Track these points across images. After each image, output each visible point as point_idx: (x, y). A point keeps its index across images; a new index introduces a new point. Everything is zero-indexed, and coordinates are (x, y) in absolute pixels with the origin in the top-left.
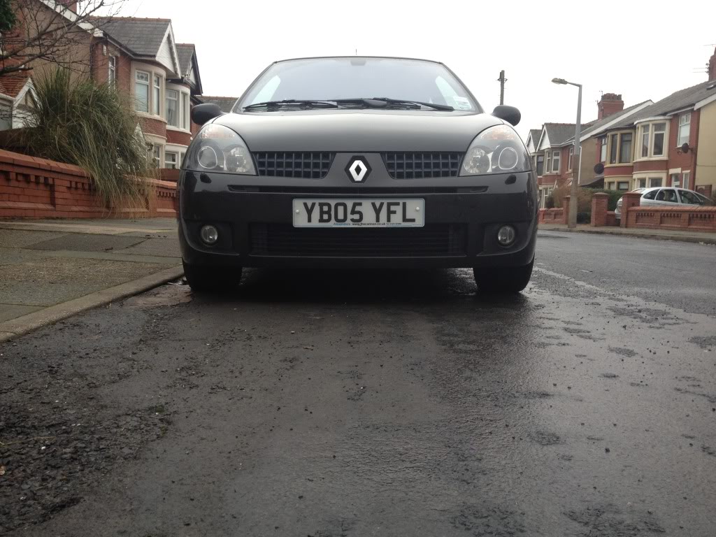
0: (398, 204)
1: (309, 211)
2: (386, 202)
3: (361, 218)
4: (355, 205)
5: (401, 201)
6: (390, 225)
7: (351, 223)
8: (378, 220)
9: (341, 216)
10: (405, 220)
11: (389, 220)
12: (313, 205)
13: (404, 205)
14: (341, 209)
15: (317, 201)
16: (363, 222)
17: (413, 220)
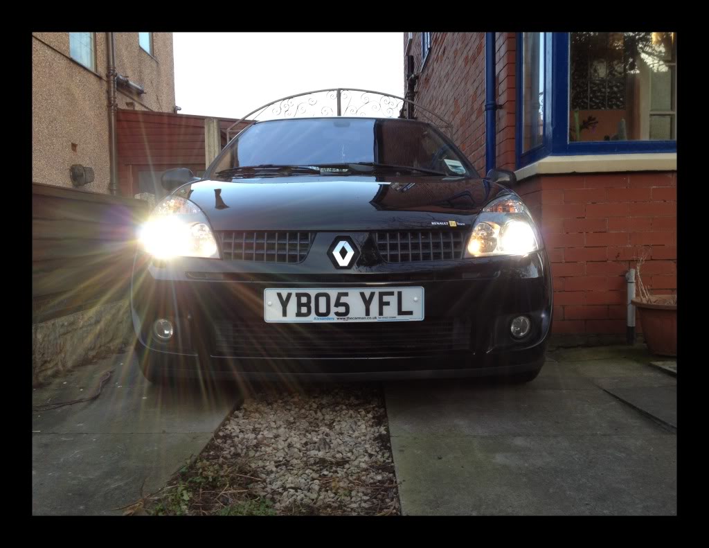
0: (392, 294)
1: (284, 304)
2: (377, 291)
3: (347, 311)
5: (396, 290)
7: (336, 317)
8: (368, 313)
9: (323, 309)
10: (400, 312)
11: (381, 313)
12: (289, 295)
13: (400, 294)
14: (322, 301)
15: (294, 291)
16: (349, 316)
17: (410, 313)
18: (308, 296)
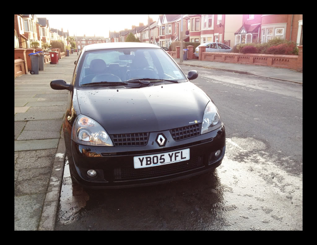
0: (179, 152)
2: (174, 152)
3: (164, 161)
4: (161, 156)
5: (180, 151)
6: (176, 162)
7: (160, 163)
8: (171, 160)
9: (155, 161)
10: (182, 158)
11: (175, 160)
12: (143, 158)
13: (182, 152)
14: (155, 159)
15: (145, 157)
16: (165, 162)
17: (185, 158)
18: (150, 158)
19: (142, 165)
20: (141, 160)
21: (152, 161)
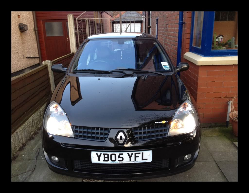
1: (99, 157)
2: (134, 153)
4: (120, 154)
5: (141, 152)
6: (136, 162)
7: (118, 162)
8: (130, 160)
9: (113, 159)
10: (143, 159)
12: (101, 154)
16: (123, 161)
17: (147, 159)
18: (108, 155)
19: (99, 160)
20: (99, 155)
21: (110, 158)
